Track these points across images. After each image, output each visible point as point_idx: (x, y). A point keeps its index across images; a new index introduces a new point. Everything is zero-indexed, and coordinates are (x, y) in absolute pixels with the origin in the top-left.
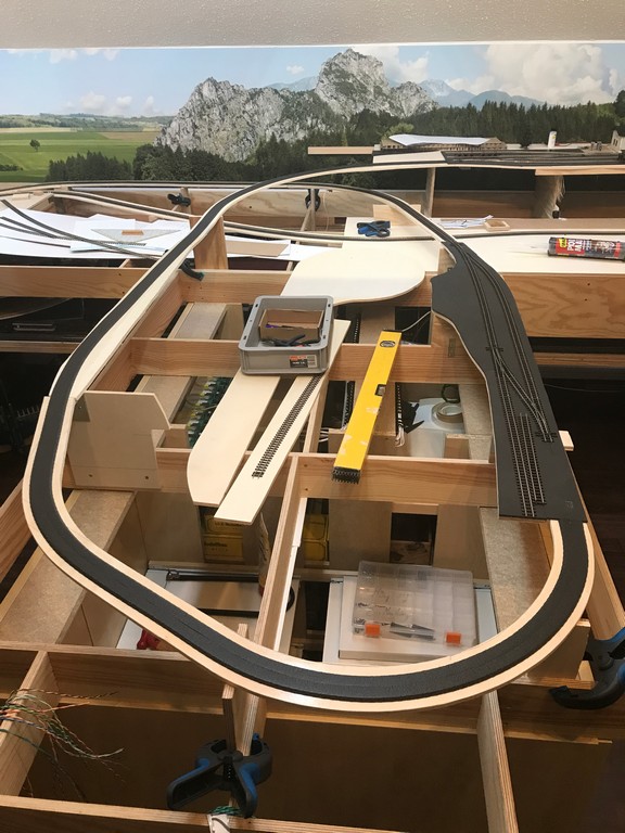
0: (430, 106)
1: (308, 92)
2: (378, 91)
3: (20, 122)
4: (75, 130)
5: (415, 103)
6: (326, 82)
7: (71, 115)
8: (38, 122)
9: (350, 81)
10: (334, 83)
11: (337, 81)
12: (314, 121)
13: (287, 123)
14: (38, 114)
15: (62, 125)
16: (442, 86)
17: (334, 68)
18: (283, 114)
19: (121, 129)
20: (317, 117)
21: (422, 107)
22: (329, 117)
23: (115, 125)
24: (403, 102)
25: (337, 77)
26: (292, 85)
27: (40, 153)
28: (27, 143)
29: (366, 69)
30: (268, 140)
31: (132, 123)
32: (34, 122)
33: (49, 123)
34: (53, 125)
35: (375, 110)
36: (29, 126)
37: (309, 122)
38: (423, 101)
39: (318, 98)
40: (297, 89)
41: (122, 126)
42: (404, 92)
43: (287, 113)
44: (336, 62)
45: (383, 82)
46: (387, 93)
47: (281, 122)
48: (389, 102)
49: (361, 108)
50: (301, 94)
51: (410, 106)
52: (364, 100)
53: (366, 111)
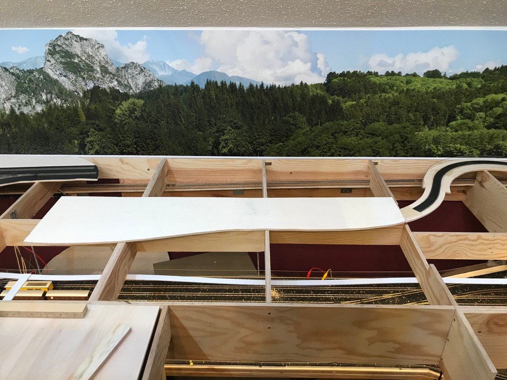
0: (156, 84)
1: (36, 70)
2: (105, 70)
5: (141, 80)
6: (53, 61)
9: (76, 61)
10: (61, 62)
11: (63, 61)
12: (49, 96)
13: (23, 98)
16: (164, 66)
17: (58, 49)
18: (17, 90)
20: (50, 93)
21: (148, 84)
22: (62, 93)
24: (130, 80)
25: (62, 57)
26: (20, 64)
29: (89, 50)
30: (7, 112)
35: (105, 86)
37: (44, 97)
38: (149, 79)
39: (48, 76)
40: (26, 67)
42: (129, 71)
43: (20, 89)
44: (59, 43)
45: (107, 62)
46: (114, 72)
47: (16, 96)
48: (117, 80)
49: (91, 85)
50: (31, 72)
51: (137, 84)
52: (91, 78)
53: (96, 88)
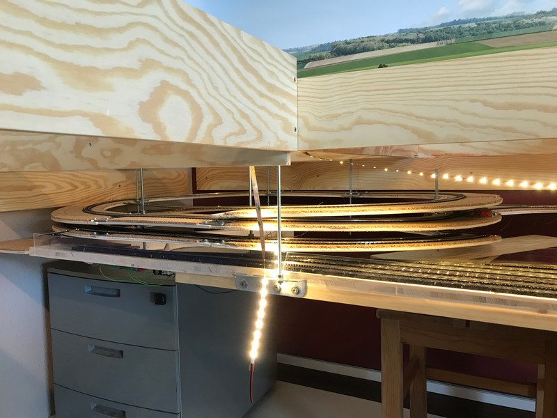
3: (371, 44)
4: (443, 43)
7: (442, 25)
8: (394, 41)
14: (397, 31)
15: (425, 41)
19: (515, 32)
23: (507, 27)
31: (536, 20)
32: (388, 42)
33: (407, 41)
34: (413, 42)
36: (380, 49)
41: (518, 27)
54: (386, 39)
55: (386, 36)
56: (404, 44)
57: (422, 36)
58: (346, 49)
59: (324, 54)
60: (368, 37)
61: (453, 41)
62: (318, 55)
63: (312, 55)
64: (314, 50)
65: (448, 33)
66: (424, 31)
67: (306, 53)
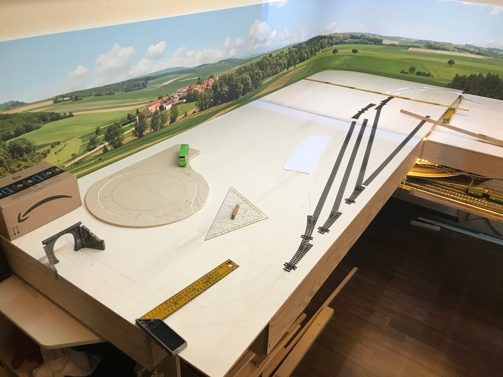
3: (448, 47)
4: (486, 58)
7: (488, 48)
8: (461, 49)
14: (464, 44)
15: (478, 54)
27: (452, 69)
28: (446, 61)
32: (458, 49)
33: (468, 51)
34: (472, 53)
36: (452, 51)
54: (458, 47)
55: (458, 45)
56: (467, 52)
57: (477, 51)
58: (434, 46)
59: (421, 45)
60: (448, 43)
61: (492, 58)
62: (417, 45)
63: (414, 44)
64: (416, 42)
65: (491, 53)
66: (479, 48)
67: (411, 42)
